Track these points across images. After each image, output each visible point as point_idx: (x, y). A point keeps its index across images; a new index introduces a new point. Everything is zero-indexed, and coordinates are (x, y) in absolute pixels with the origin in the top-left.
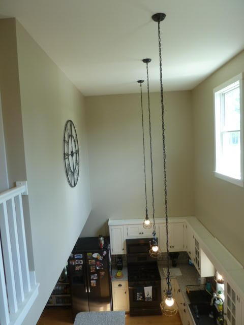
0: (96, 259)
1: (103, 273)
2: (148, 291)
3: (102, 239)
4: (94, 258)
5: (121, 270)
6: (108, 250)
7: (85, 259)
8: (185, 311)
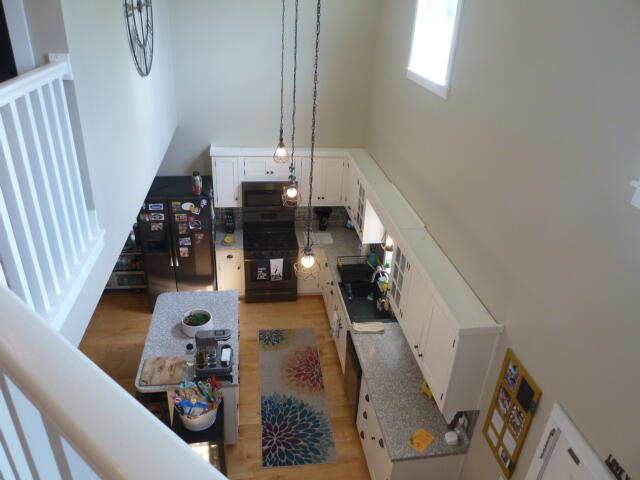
0: (189, 213)
1: (200, 236)
2: (277, 265)
3: (198, 178)
4: (184, 212)
5: (232, 233)
6: (210, 199)
7: (168, 211)
8: (332, 292)
